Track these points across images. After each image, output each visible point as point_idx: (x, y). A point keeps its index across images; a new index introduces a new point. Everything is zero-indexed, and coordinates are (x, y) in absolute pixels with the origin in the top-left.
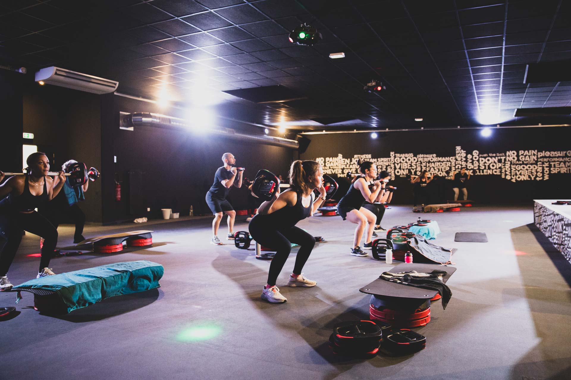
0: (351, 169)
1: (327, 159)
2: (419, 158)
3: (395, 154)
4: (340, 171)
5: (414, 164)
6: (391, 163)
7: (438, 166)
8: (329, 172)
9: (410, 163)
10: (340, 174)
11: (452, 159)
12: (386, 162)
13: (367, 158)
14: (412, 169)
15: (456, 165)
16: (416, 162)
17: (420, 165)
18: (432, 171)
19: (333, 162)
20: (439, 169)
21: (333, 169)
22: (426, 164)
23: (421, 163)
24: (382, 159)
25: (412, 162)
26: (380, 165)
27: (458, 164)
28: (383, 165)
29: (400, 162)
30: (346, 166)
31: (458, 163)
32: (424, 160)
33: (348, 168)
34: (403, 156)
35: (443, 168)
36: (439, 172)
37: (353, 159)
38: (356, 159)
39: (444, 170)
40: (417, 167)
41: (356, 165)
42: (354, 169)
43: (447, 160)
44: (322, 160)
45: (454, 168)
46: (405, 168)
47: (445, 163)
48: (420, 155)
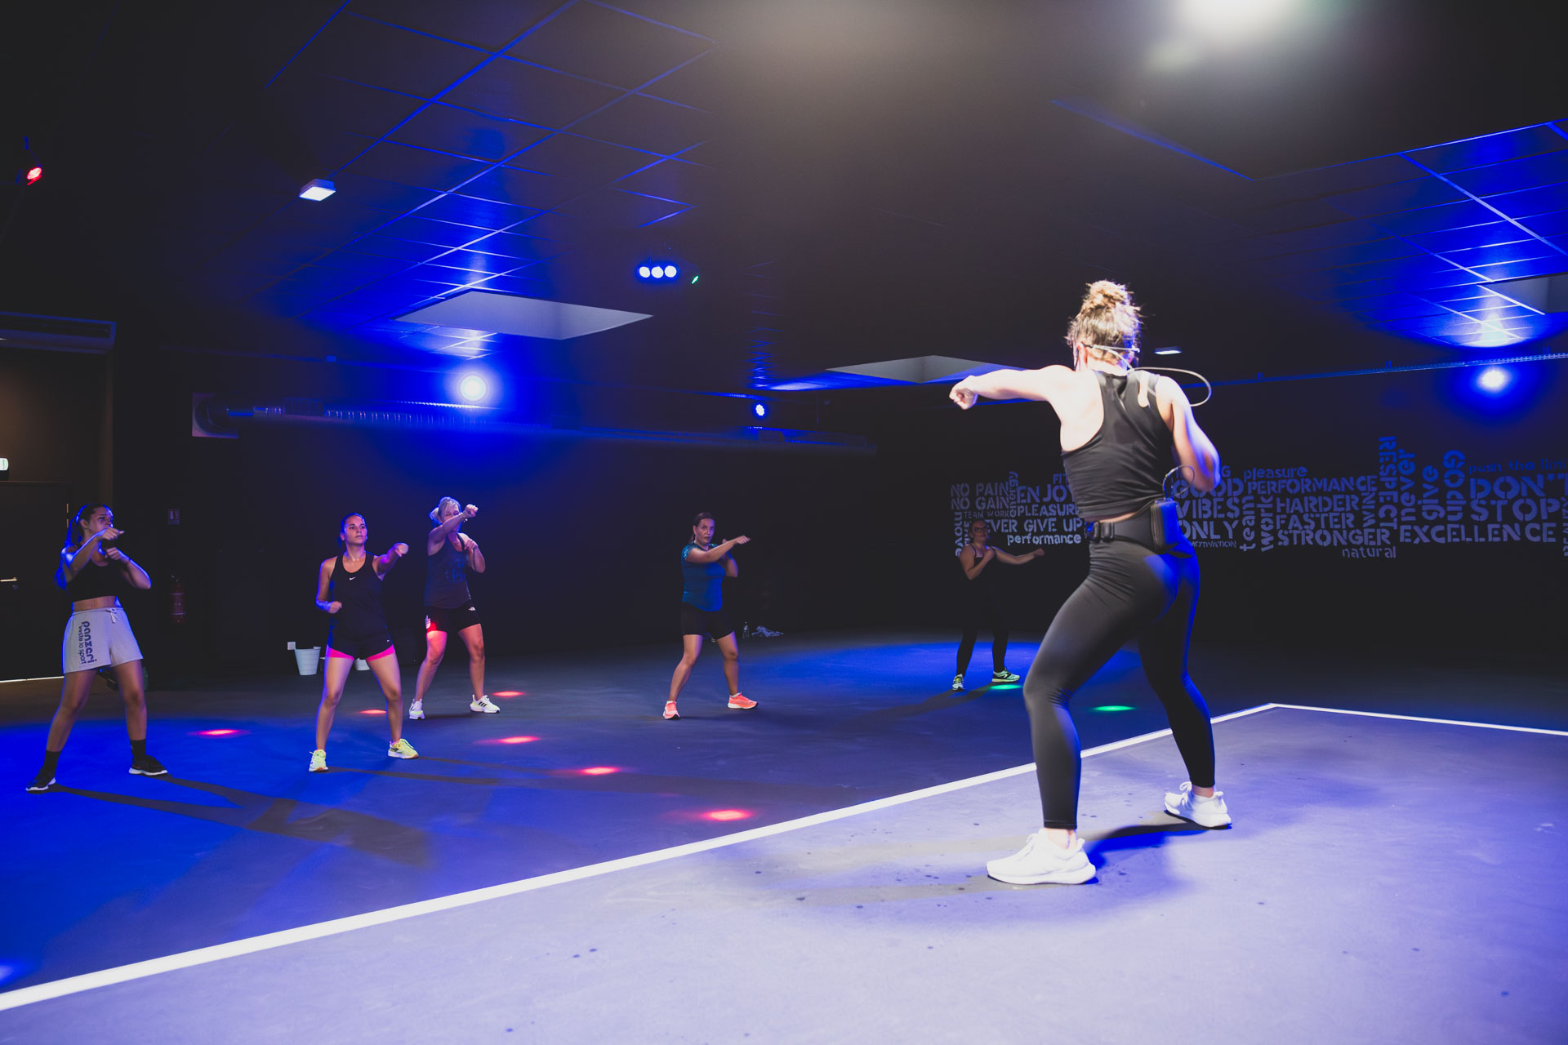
0: (1043, 518)
1: (979, 487)
2: (1251, 480)
4: (1013, 525)
5: (1234, 504)
7: (1314, 510)
9: (1222, 500)
10: (1013, 534)
11: (1363, 483)
14: (1227, 519)
15: (1378, 505)
16: (1239, 497)
17: (1252, 505)
18: (1294, 528)
19: (994, 498)
20: (1317, 521)
22: (1274, 503)
23: (1257, 500)
25: (1226, 497)
27: (1386, 503)
29: (1190, 497)
30: (1030, 511)
31: (1385, 497)
32: (1266, 489)
33: (1037, 515)
35: (1331, 514)
36: (1319, 533)
37: (1049, 486)
38: (1056, 488)
39: (1335, 523)
40: (1245, 513)
41: (1058, 505)
42: (1051, 520)
43: (1346, 487)
44: (965, 490)
45: (1373, 515)
46: (1206, 516)
47: (1338, 500)
48: (1254, 470)
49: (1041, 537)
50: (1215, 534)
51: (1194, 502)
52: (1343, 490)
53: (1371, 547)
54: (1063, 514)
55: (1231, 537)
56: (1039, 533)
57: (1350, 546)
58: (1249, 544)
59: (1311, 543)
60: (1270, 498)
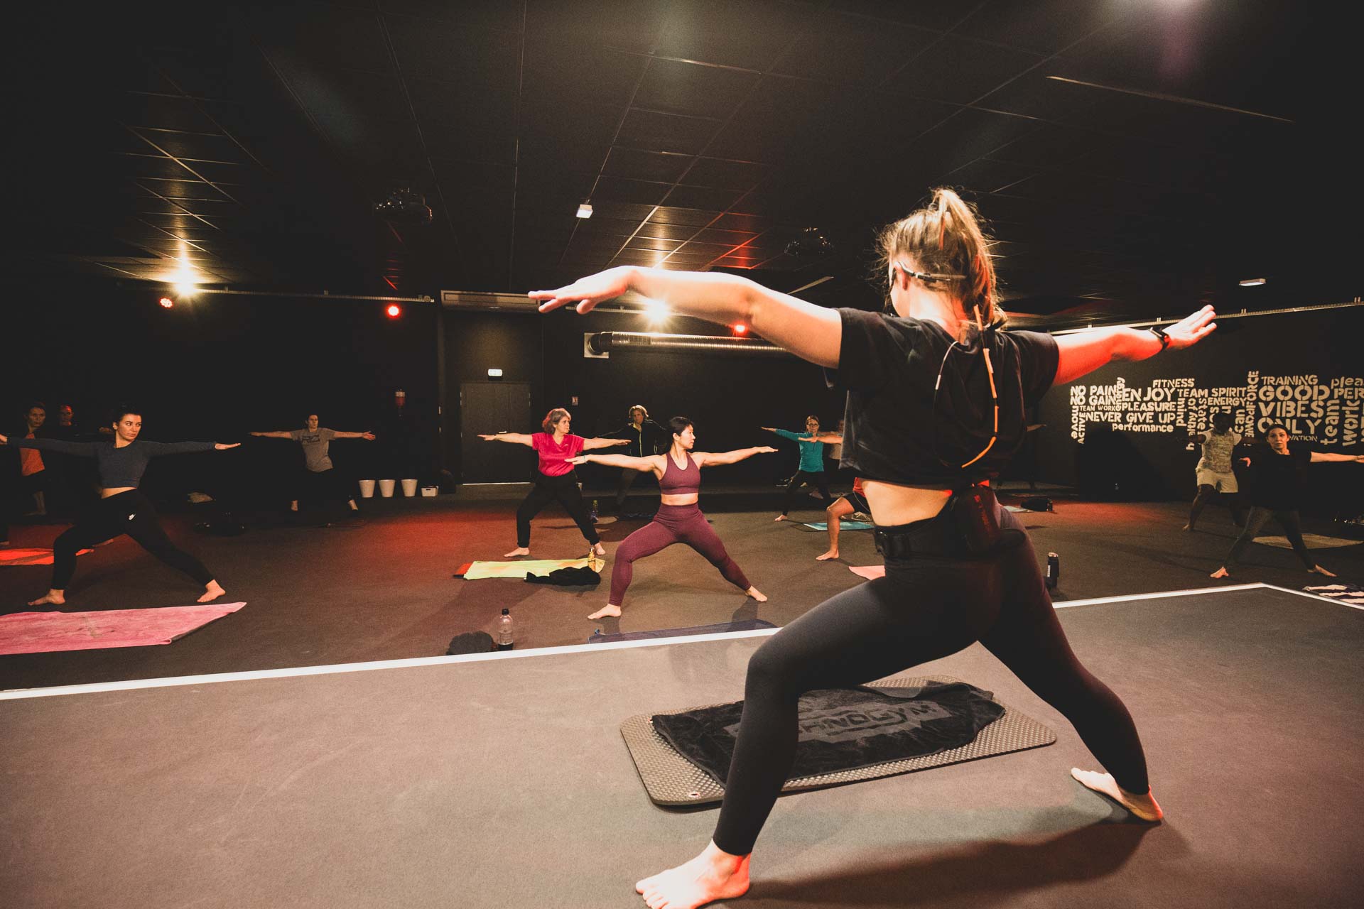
0: (1142, 412)
1: (1093, 389)
2: (1338, 387)
3: (1260, 376)
4: (1118, 417)
5: (1318, 406)
6: (1247, 400)
8: (1094, 417)
9: (1307, 402)
10: (1118, 423)
12: (1233, 397)
13: (1183, 388)
14: (1310, 418)
16: (1325, 401)
17: (1337, 408)
19: (1104, 396)
21: (1104, 412)
22: (1360, 406)
23: (1343, 402)
24: (1223, 390)
25: (1311, 400)
28: (1226, 405)
29: (1276, 399)
30: (1132, 406)
32: (1353, 394)
33: (1138, 410)
34: (1285, 382)
37: (1149, 389)
38: (1155, 390)
40: (1328, 414)
41: (1156, 403)
42: (1149, 414)
44: (1082, 391)
46: (1288, 415)
48: (1343, 379)
49: (1140, 426)
50: (1297, 429)
51: (1279, 404)
54: (1159, 410)
55: (1312, 432)
56: (1138, 423)
58: (1330, 439)
60: (1358, 403)
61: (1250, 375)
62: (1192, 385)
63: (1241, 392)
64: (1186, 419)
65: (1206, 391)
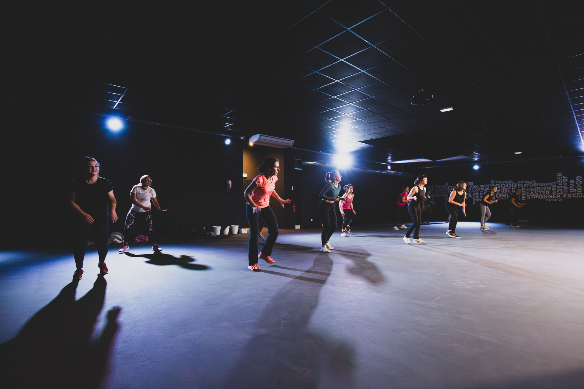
1: (436, 186)
2: (519, 184)
3: (495, 181)
7: (538, 190)
11: (552, 184)
12: (487, 187)
13: (470, 185)
15: (557, 189)
18: (532, 195)
19: (441, 189)
20: (539, 193)
21: (441, 194)
22: (526, 189)
24: (483, 186)
25: (511, 188)
26: (482, 190)
27: (559, 188)
28: (485, 190)
29: (501, 188)
31: (559, 187)
32: (523, 186)
34: (503, 182)
35: (543, 191)
36: (539, 196)
39: (544, 193)
43: (547, 185)
44: (432, 187)
45: (555, 191)
46: (505, 192)
47: (545, 188)
48: (520, 181)
51: (502, 189)
52: (546, 185)
53: (555, 199)
57: (548, 198)
59: (537, 198)
60: (525, 188)
61: (492, 181)
62: (473, 184)
63: (489, 186)
64: (472, 195)
65: (478, 186)
